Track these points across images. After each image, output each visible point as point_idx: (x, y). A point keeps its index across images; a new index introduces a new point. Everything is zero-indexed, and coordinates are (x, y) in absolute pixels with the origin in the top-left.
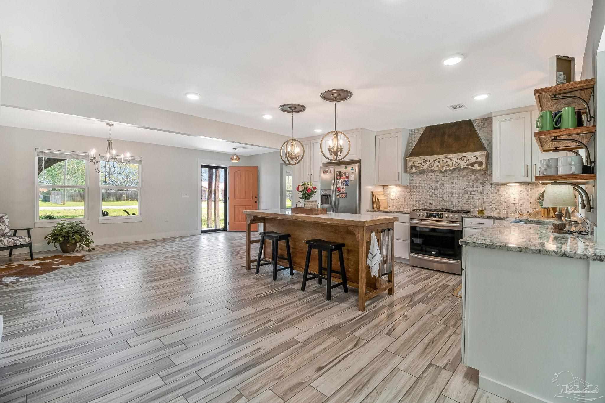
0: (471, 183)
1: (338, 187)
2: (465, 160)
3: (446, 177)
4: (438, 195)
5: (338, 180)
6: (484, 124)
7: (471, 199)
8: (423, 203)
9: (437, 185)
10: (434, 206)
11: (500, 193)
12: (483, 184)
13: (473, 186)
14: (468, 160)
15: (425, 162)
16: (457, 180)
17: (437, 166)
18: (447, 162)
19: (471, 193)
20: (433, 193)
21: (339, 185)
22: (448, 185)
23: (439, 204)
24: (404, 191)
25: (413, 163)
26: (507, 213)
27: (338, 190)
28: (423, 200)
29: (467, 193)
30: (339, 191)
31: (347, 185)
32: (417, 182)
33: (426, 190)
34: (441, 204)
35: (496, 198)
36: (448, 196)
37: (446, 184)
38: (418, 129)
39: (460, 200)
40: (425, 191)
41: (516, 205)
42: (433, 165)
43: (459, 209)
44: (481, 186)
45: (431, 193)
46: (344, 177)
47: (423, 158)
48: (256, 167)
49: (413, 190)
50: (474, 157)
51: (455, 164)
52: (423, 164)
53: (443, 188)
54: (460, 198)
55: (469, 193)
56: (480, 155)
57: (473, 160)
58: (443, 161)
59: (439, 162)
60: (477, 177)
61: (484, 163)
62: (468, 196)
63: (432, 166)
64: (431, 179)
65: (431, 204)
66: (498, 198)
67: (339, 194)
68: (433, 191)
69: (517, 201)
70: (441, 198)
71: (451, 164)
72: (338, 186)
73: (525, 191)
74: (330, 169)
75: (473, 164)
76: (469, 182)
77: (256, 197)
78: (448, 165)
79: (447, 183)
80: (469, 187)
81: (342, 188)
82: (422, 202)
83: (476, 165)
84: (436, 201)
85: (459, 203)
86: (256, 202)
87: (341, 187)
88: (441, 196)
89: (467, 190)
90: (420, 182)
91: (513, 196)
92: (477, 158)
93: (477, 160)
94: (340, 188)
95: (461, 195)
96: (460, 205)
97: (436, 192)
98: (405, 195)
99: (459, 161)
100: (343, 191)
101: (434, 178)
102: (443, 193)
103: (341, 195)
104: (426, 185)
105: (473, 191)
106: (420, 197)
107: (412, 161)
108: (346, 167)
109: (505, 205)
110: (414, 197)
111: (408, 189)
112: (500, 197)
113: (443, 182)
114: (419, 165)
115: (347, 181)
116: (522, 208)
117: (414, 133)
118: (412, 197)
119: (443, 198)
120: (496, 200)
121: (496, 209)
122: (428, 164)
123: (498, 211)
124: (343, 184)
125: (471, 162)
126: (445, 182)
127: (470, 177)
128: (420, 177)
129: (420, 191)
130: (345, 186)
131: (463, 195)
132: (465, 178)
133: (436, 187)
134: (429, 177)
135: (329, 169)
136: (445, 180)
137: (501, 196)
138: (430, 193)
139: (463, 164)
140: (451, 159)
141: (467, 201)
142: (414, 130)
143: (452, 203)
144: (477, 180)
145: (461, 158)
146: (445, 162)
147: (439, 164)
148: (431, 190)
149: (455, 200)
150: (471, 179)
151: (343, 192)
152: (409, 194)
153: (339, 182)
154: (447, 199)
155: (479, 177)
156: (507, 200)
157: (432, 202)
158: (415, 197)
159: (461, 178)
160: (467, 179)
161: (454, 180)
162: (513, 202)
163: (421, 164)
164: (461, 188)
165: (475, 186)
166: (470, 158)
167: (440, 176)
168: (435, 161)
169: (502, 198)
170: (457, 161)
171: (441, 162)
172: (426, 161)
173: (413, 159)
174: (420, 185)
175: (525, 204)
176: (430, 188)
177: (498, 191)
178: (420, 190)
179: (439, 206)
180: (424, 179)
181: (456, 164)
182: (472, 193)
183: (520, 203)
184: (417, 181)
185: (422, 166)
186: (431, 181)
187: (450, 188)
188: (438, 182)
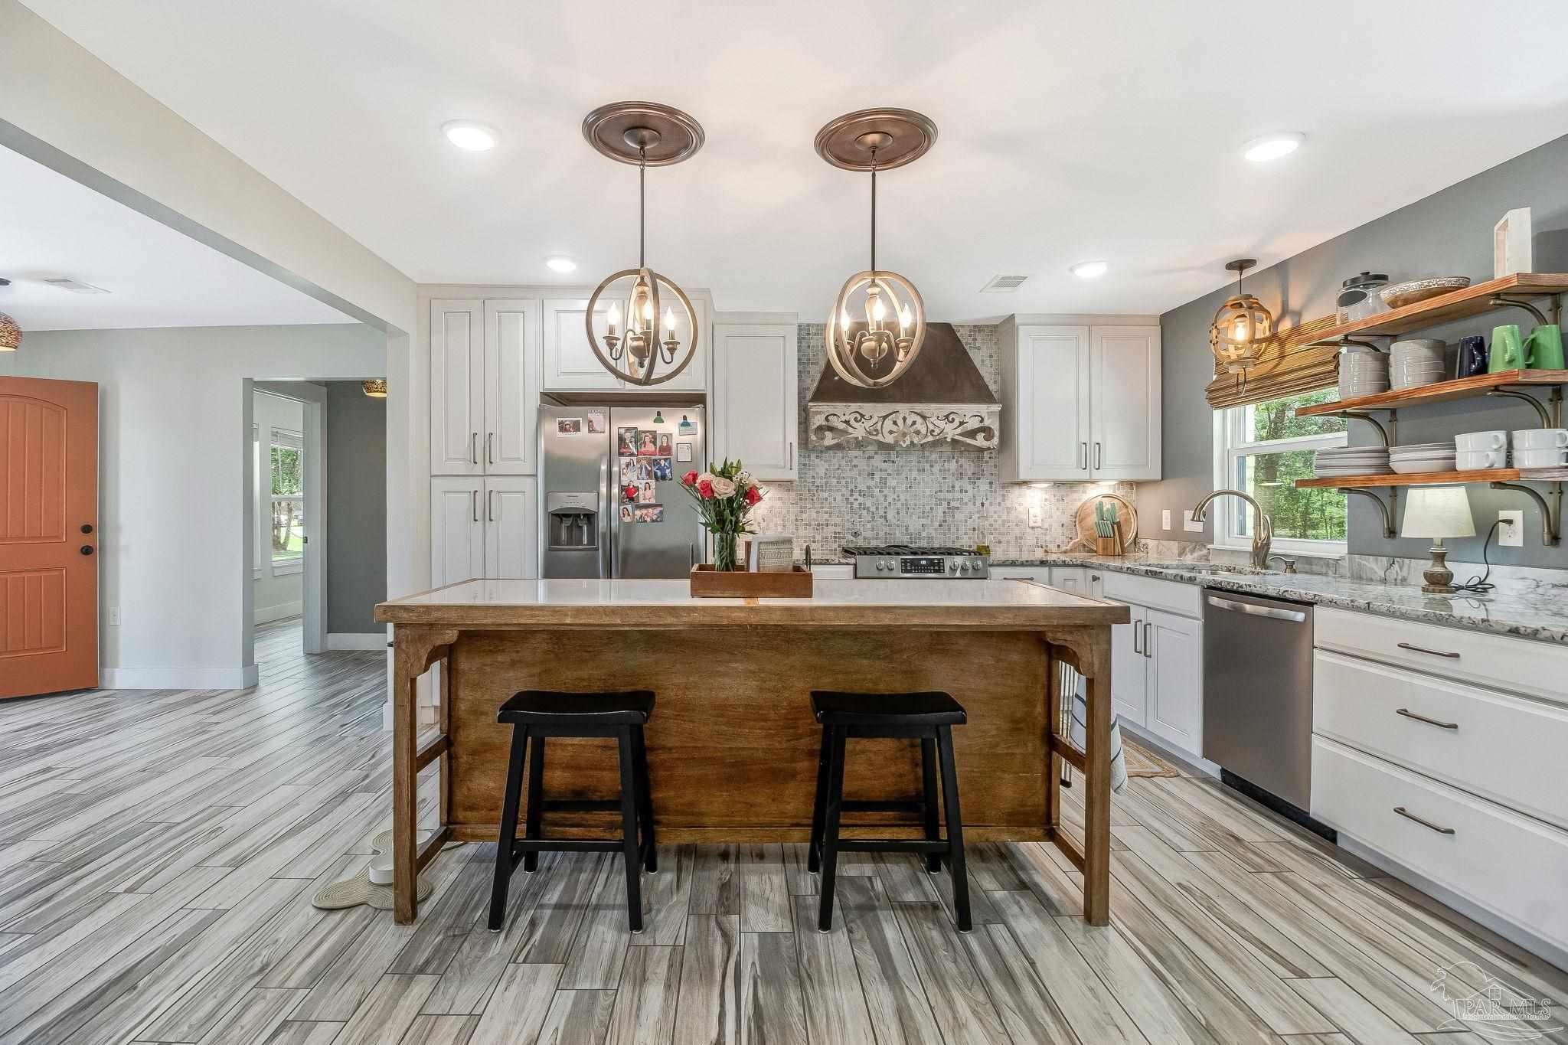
0: (950, 480)
1: (625, 483)
2: (956, 423)
3: (893, 462)
4: (873, 509)
5: (624, 460)
6: (975, 339)
7: (949, 519)
8: (835, 533)
9: (870, 483)
10: (865, 539)
11: (1008, 504)
12: (974, 483)
13: (953, 487)
14: (961, 423)
15: (859, 418)
16: (919, 470)
17: (891, 432)
18: (914, 423)
19: (949, 503)
20: (860, 504)
21: (630, 478)
22: (898, 483)
23: (878, 534)
24: (780, 499)
25: (827, 419)
26: (1021, 550)
27: (629, 494)
28: (835, 525)
29: (941, 504)
30: (631, 499)
31: (664, 477)
32: (817, 473)
33: (843, 495)
34: (881, 534)
35: (999, 517)
36: (898, 513)
37: (892, 482)
38: (818, 325)
39: (924, 521)
40: (839, 498)
41: (1038, 531)
42: (879, 428)
43: (924, 544)
44: (969, 488)
45: (856, 505)
46: (650, 447)
47: (854, 406)
48: (94, 386)
49: (806, 495)
50: (975, 416)
51: (933, 431)
52: (852, 422)
53: (886, 491)
54: (923, 518)
55: (945, 504)
56: (987, 413)
57: (973, 424)
58: (905, 419)
59: (895, 423)
60: (961, 466)
61: (997, 433)
62: (944, 512)
63: (876, 430)
64: (856, 466)
65: (856, 535)
66: (1004, 517)
67: (629, 507)
68: (861, 499)
69: (1039, 524)
70: (881, 517)
71: (924, 431)
72: (623, 478)
73: (1053, 500)
74: (591, 416)
75: (972, 434)
76: (944, 478)
77: (87, 529)
78: (918, 432)
79: (894, 478)
80: (945, 489)
81: (642, 486)
82: (832, 529)
83: (980, 436)
84: (869, 526)
85: (924, 530)
86: (87, 551)
87: (641, 484)
88: (881, 512)
89: (941, 496)
90: (826, 474)
91: (1032, 512)
92: (982, 421)
93: (982, 425)
94: (637, 489)
95: (928, 508)
96: (924, 534)
97: (869, 503)
98: (784, 511)
99: (942, 424)
100: (646, 496)
101: (862, 464)
102: (886, 504)
103: (638, 513)
104: (843, 482)
105: (953, 500)
106: (826, 516)
107: (823, 413)
108: (659, 414)
109: (1017, 532)
110: (810, 516)
111: (793, 494)
112: (1008, 513)
113: (884, 475)
114: (842, 426)
115: (662, 462)
116: (1048, 538)
117: (809, 334)
118: (804, 516)
119: (886, 518)
120: (1000, 522)
121: (1000, 542)
122: (868, 424)
123: (1003, 545)
124: (649, 473)
125: (969, 427)
126: (889, 475)
127: (946, 464)
128: (826, 461)
129: (826, 499)
130: (657, 478)
131: (931, 508)
132: (936, 469)
133: (868, 487)
134: (851, 461)
135: (585, 417)
136: (889, 471)
137: (1009, 510)
138: (852, 504)
139: (951, 431)
140: (924, 418)
141: (940, 525)
142: (808, 325)
143: (907, 530)
144: (961, 474)
145: (947, 417)
146: (909, 422)
147: (894, 427)
148: (856, 496)
149: (914, 523)
150: (949, 470)
151: (647, 502)
152: (795, 509)
153: (628, 465)
154: (894, 521)
155: (966, 466)
156: (1021, 521)
157: (858, 528)
158: (814, 515)
159: (927, 466)
160: (940, 471)
161: (910, 470)
162: (1032, 524)
163: (847, 422)
164: (928, 492)
165: (957, 488)
166: (967, 418)
167: (878, 461)
168: (885, 418)
169: (1012, 516)
170: (937, 422)
171: (900, 422)
172: (862, 416)
173: (826, 408)
174: (826, 483)
175: (1053, 529)
176: (852, 491)
177: (1004, 500)
178: (825, 495)
179: (877, 538)
180: (837, 467)
181: (937, 431)
182: (953, 504)
183: (1046, 526)
184: (817, 470)
185: (850, 430)
186: (856, 471)
187: (902, 492)
188: (873, 474)
